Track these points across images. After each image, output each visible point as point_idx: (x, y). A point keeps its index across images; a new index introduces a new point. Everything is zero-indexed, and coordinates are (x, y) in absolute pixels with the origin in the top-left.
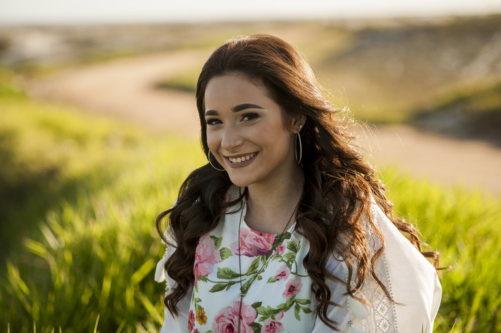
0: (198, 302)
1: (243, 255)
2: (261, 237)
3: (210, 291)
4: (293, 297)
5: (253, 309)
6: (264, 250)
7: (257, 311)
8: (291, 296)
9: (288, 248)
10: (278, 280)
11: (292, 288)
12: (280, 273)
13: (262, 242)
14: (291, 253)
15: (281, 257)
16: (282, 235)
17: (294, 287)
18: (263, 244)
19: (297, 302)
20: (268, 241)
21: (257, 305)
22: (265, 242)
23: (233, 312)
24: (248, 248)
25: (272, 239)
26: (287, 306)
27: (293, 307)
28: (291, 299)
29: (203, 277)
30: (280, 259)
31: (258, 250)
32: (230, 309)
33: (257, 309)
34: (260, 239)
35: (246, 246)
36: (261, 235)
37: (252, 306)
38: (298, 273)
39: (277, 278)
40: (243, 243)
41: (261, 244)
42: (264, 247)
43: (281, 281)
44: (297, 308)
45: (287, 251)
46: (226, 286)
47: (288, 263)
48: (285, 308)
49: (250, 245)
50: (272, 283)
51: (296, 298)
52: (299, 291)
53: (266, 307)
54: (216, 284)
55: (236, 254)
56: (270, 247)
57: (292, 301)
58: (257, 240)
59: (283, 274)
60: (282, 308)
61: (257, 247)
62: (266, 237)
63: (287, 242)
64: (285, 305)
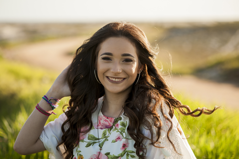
0: (79, 152)
1: (99, 128)
2: (108, 119)
3: (85, 147)
4: (125, 150)
5: (106, 156)
6: (109, 126)
7: (108, 157)
8: (124, 149)
9: (121, 125)
10: (116, 141)
11: (124, 145)
12: (117, 138)
13: (108, 122)
14: (123, 128)
15: (117, 129)
16: (118, 118)
17: (125, 145)
18: (108, 123)
19: (127, 152)
20: (111, 121)
21: (108, 154)
22: (109, 122)
23: (96, 157)
24: (101, 125)
25: (113, 120)
26: (123, 154)
27: (125, 155)
28: (124, 151)
29: (82, 140)
30: (117, 131)
31: (106, 126)
32: (95, 156)
33: (108, 156)
34: (107, 120)
35: (101, 124)
36: (107, 118)
37: (105, 154)
38: (127, 138)
39: (116, 140)
40: (100, 123)
41: (107, 123)
42: (109, 125)
43: (118, 141)
44: (128, 155)
45: (120, 127)
46: (92, 143)
47: (121, 133)
48: (121, 156)
49: (103, 124)
50: (114, 143)
51: (127, 150)
52: (128, 146)
53: (112, 155)
54: (88, 143)
55: (96, 128)
56: (112, 124)
57: (125, 152)
58: (106, 121)
59: (119, 138)
60: (120, 155)
61: (106, 125)
62: (110, 119)
63: (120, 122)
64: (122, 154)
